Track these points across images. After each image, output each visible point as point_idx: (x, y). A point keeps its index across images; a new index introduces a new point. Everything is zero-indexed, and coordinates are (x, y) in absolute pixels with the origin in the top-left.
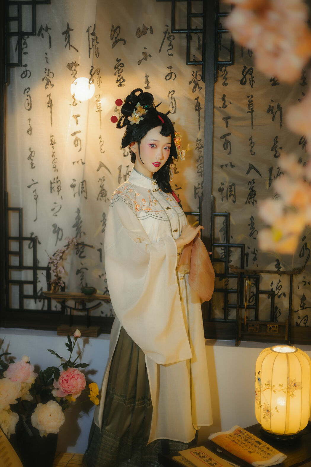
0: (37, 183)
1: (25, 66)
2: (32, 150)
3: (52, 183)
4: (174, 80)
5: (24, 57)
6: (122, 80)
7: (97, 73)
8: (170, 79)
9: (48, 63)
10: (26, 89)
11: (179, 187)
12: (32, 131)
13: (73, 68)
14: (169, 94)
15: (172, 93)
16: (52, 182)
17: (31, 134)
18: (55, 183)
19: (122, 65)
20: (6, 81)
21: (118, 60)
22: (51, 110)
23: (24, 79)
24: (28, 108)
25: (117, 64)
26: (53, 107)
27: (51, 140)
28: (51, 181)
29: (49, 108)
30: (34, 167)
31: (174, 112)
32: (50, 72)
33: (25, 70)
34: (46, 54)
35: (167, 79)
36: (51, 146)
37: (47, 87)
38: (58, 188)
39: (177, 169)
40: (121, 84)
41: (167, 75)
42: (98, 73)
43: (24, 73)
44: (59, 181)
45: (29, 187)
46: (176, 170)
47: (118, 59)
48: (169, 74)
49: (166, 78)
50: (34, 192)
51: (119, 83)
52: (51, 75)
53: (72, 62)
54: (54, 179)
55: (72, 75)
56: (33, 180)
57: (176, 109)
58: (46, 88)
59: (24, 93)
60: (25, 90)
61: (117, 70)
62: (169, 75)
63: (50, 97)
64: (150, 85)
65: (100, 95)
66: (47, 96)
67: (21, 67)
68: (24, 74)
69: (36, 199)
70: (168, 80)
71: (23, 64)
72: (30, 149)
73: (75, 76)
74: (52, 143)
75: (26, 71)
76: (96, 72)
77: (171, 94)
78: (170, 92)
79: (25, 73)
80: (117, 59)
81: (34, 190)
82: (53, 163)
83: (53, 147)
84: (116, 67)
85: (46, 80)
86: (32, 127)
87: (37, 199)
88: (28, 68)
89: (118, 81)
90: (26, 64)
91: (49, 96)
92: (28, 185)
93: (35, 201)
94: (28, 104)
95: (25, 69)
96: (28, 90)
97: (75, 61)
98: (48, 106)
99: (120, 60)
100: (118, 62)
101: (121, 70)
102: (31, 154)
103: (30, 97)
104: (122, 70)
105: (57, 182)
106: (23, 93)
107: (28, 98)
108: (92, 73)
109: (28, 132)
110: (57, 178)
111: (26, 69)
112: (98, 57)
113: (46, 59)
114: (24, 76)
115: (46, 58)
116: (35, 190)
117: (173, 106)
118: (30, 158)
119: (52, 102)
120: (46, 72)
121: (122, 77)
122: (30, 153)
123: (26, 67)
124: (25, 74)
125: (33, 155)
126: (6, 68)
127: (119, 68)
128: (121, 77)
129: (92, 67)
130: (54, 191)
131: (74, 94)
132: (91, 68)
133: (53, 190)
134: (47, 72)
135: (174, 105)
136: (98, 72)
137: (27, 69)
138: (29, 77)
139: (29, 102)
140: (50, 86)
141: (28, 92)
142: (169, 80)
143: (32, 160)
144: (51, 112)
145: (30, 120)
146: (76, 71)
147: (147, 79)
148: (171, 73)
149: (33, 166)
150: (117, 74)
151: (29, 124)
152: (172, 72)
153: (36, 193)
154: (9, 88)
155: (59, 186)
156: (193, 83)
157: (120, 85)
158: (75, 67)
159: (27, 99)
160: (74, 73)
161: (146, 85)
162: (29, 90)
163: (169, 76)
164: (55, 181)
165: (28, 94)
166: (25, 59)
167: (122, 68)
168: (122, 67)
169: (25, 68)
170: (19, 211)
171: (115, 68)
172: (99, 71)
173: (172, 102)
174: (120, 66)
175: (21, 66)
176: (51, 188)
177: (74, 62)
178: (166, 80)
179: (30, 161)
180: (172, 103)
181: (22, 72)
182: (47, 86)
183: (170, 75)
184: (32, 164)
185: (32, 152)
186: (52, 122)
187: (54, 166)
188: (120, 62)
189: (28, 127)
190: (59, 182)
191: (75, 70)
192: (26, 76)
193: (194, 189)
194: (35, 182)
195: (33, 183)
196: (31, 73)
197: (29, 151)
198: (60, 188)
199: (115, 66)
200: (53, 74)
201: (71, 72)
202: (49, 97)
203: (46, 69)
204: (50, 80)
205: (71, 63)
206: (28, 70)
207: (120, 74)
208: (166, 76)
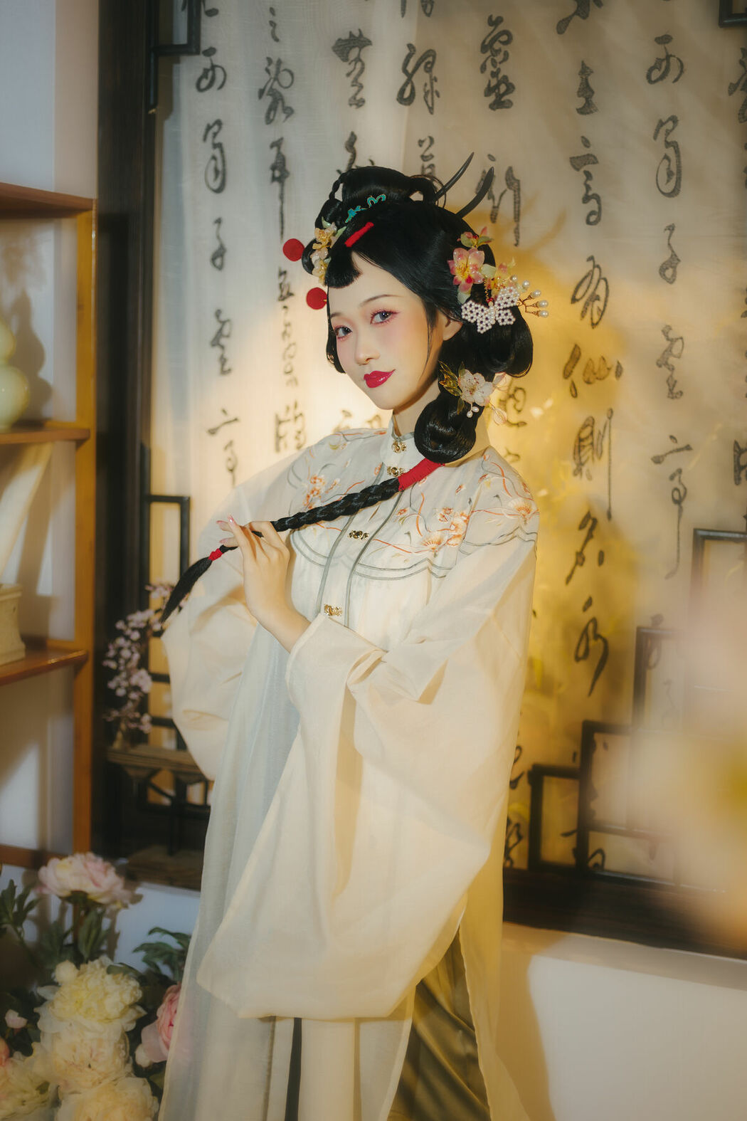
0: (236, 420)
1: (211, 52)
2: (223, 317)
3: (279, 422)
4: (676, 80)
5: (207, 24)
6: (503, 88)
7: (426, 67)
8: (662, 77)
9: (277, 40)
10: (211, 124)
11: (681, 444)
12: (227, 256)
13: (353, 54)
14: (657, 131)
15: (670, 125)
16: (282, 417)
17: (220, 268)
18: (289, 420)
19: (504, 38)
20: (152, 102)
21: (494, 22)
22: (282, 190)
23: (207, 93)
24: (216, 185)
25: (490, 34)
26: (287, 181)
27: (281, 284)
28: (277, 416)
29: (276, 184)
30: (229, 370)
31: (674, 191)
32: (282, 68)
33: (209, 66)
34: (272, 11)
35: (653, 78)
36: (281, 304)
37: (271, 117)
38: (297, 438)
39: (676, 382)
40: (503, 100)
41: (652, 64)
42: (429, 66)
43: (205, 75)
44: (301, 414)
45: (213, 432)
46: (674, 386)
47: (494, 19)
48: (659, 61)
49: (649, 77)
50: (226, 448)
51: (492, 98)
52: (286, 79)
53: (351, 34)
54: (288, 408)
55: (348, 75)
56: (224, 411)
57: (679, 180)
58: (269, 120)
59: (205, 138)
60: (209, 128)
61: (489, 53)
62: (661, 65)
63: (279, 148)
64: (595, 99)
65: (432, 140)
66: (272, 146)
67: (197, 57)
68: (207, 78)
69: (231, 471)
70: (656, 84)
71: (204, 47)
72: (218, 313)
73: (360, 80)
74: (281, 296)
75: (213, 67)
76: (423, 65)
77: (664, 128)
78: (661, 124)
79: (210, 74)
80: (490, 18)
81: (226, 442)
82: (284, 358)
83: (285, 307)
84: (486, 43)
85: (268, 95)
86: (227, 245)
87: (237, 472)
88: (218, 59)
89: (489, 90)
90: (214, 46)
91: (277, 144)
92: (212, 426)
93: (228, 476)
94: (217, 172)
95: (209, 62)
96: (215, 128)
97: (360, 30)
98: (274, 179)
99: (499, 20)
100: (492, 28)
101: (502, 54)
102: (220, 331)
103: (222, 151)
104: (506, 55)
105: (296, 418)
106: (201, 137)
107: (217, 152)
108: (410, 68)
109: (213, 259)
110: (296, 406)
111: (212, 64)
112: (428, 15)
113: (271, 28)
114: (204, 83)
115: (272, 24)
116: (231, 444)
117: (669, 169)
118: (216, 342)
119: (284, 165)
120: (270, 68)
121: (505, 77)
122: (218, 326)
123: (213, 57)
124: (209, 79)
125: (226, 331)
126: (152, 61)
127: (497, 46)
128: (500, 76)
129: (410, 46)
130: (286, 446)
131: (353, 134)
132: (407, 51)
133: (282, 444)
134: (273, 68)
135: (674, 169)
136: (429, 63)
137: (215, 63)
138: (221, 87)
139: (220, 167)
140: (280, 116)
141: (215, 135)
142: (660, 82)
143: (222, 347)
144: (282, 197)
145: (219, 221)
146: (363, 64)
147: (586, 80)
148: (668, 57)
149: (226, 367)
150: (490, 68)
151: (218, 237)
152: (671, 56)
153: (232, 452)
154: (168, 127)
155: (299, 432)
156: (741, 90)
157: (499, 104)
158: (360, 51)
159: (214, 158)
160: (355, 68)
161: (582, 101)
162: (220, 128)
163: (659, 70)
164: (291, 415)
165: (217, 140)
166: (212, 32)
167: (504, 48)
168: (506, 43)
169: (208, 58)
170: (183, 503)
171: (484, 48)
172: (430, 59)
173: (666, 157)
174: (501, 42)
175: (198, 53)
176: (279, 437)
177: (356, 33)
178: (650, 81)
179: (217, 352)
180: (666, 161)
181: (200, 73)
182: (272, 113)
183: (664, 64)
184: (223, 360)
185: (223, 323)
186: (282, 228)
187: (288, 369)
188: (501, 28)
189: (216, 246)
190: (300, 419)
191: (358, 59)
192: (210, 86)
193: (735, 451)
194: (231, 417)
195: (226, 419)
196: (225, 75)
197: (214, 320)
198: (302, 437)
199: (484, 42)
200: (292, 74)
201: (346, 67)
202: (275, 149)
203: (270, 61)
204: (281, 95)
205: (347, 36)
206: (219, 64)
207: (498, 66)
208: (651, 70)
